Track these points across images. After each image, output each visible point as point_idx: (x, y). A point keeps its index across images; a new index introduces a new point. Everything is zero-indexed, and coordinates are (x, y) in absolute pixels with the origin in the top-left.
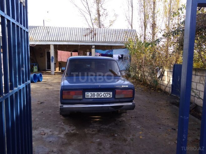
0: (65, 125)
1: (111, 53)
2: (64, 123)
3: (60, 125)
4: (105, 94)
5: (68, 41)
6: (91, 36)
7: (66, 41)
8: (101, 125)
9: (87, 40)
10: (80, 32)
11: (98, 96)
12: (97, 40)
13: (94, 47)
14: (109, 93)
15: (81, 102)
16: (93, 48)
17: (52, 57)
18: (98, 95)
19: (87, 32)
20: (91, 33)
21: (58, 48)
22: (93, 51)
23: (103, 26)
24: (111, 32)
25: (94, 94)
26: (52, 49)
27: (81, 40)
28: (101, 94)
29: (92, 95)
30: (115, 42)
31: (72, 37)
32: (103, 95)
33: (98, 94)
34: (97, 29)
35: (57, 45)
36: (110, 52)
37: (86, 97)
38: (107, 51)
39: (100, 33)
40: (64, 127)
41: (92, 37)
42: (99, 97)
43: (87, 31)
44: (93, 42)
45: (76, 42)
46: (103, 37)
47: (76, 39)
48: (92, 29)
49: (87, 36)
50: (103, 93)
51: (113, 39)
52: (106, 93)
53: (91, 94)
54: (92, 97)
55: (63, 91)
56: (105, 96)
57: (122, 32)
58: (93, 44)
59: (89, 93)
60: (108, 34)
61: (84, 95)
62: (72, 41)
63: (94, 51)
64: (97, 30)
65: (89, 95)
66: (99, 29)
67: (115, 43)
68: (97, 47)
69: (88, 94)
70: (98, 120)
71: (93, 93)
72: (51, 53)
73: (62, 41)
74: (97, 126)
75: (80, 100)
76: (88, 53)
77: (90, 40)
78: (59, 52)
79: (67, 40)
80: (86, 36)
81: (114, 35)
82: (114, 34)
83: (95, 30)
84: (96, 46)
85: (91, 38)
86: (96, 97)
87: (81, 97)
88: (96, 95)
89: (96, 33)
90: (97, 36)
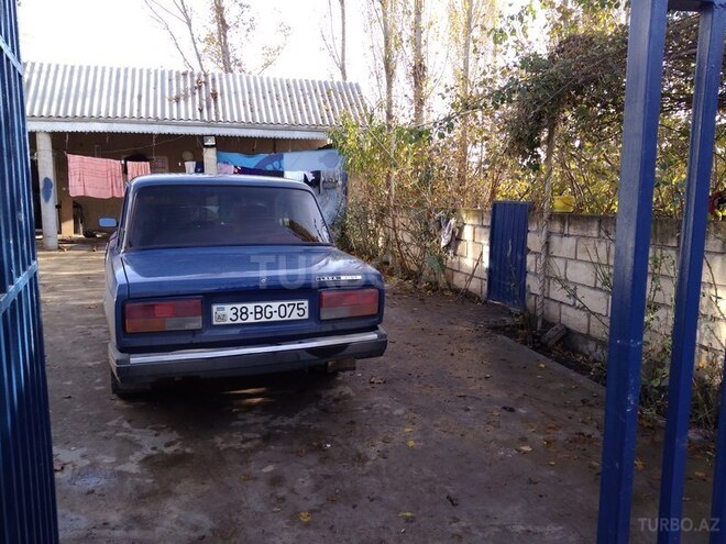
0: (136, 430)
1: (276, 164)
2: (129, 421)
3: (117, 432)
4: (282, 308)
5: (108, 120)
6: (198, 103)
7: (98, 119)
8: (270, 416)
9: (184, 117)
10: (156, 84)
11: (258, 316)
12: (221, 115)
13: (211, 142)
14: (296, 302)
15: (196, 340)
16: (208, 147)
17: (47, 180)
18: (260, 312)
19: (182, 87)
20: (197, 91)
21: (67, 144)
22: (210, 156)
23: (239, 65)
24: (273, 88)
25: (244, 310)
26: (45, 146)
27: (159, 115)
28: (268, 309)
29: (235, 314)
30: (291, 128)
31: (124, 103)
32: (275, 310)
33: (258, 310)
34: (220, 75)
35: (64, 134)
36: (272, 163)
37: (215, 323)
38: (262, 156)
39: (232, 90)
40: (132, 435)
41: (201, 104)
42: (264, 319)
43: (182, 83)
44: (209, 124)
45: (138, 123)
46: (244, 105)
47: (139, 110)
48: (199, 76)
49: (182, 102)
50: (275, 305)
51: (281, 113)
52: (286, 303)
53: (234, 311)
54: (239, 321)
55: (127, 305)
56: (282, 314)
57: (313, 91)
58: (206, 131)
59: (228, 307)
60: (261, 95)
61: (207, 315)
62: (123, 120)
63: (215, 157)
64: (221, 79)
65: (225, 313)
66: (227, 77)
67: (288, 129)
68: (225, 144)
69: (223, 309)
70: (259, 403)
71: (239, 306)
72: (40, 165)
73: (82, 119)
74: (256, 424)
75: (194, 332)
76: (190, 166)
77: (194, 115)
78: (74, 161)
79: (103, 114)
80: (178, 100)
81: (285, 100)
82: (284, 95)
83: (214, 80)
84: (218, 138)
85: (201, 111)
86: (251, 319)
87: (196, 323)
88: (251, 312)
89: (218, 91)
90: (223, 101)
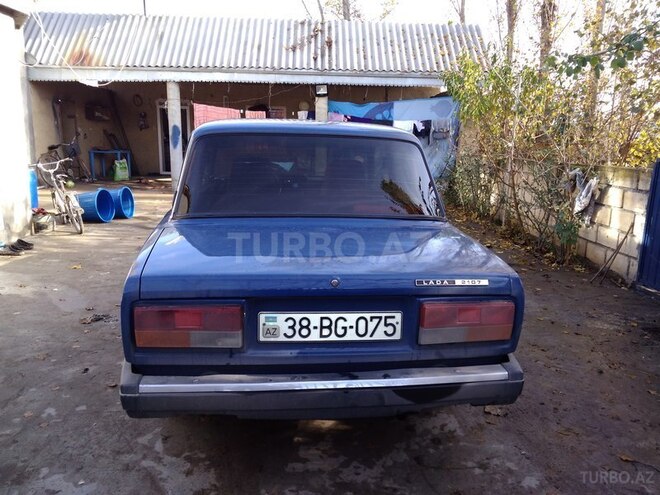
0: (168, 459)
1: (385, 113)
2: (165, 439)
5: (229, 70)
6: (312, 51)
7: (221, 69)
9: (299, 67)
10: (275, 34)
12: (334, 63)
13: (323, 91)
16: (319, 96)
17: (175, 127)
19: (299, 37)
20: (313, 40)
21: (195, 93)
22: (321, 105)
23: (359, 16)
24: (388, 34)
26: (174, 95)
27: (276, 65)
30: (404, 74)
31: (244, 54)
34: (336, 22)
35: (190, 83)
36: (381, 113)
38: (372, 105)
39: (347, 38)
41: (316, 53)
43: (299, 31)
44: (322, 72)
45: (257, 73)
46: (358, 53)
47: (258, 60)
48: (317, 24)
49: (298, 51)
58: (319, 80)
60: (375, 41)
62: (243, 70)
63: (326, 107)
64: (336, 26)
66: (343, 24)
67: (400, 76)
68: (337, 93)
72: (170, 113)
73: (207, 69)
76: (303, 114)
77: (308, 64)
78: (199, 109)
79: (225, 65)
80: (294, 49)
81: (400, 47)
82: (398, 41)
83: (330, 28)
84: (330, 87)
85: (315, 59)
89: (333, 39)
90: (337, 50)
